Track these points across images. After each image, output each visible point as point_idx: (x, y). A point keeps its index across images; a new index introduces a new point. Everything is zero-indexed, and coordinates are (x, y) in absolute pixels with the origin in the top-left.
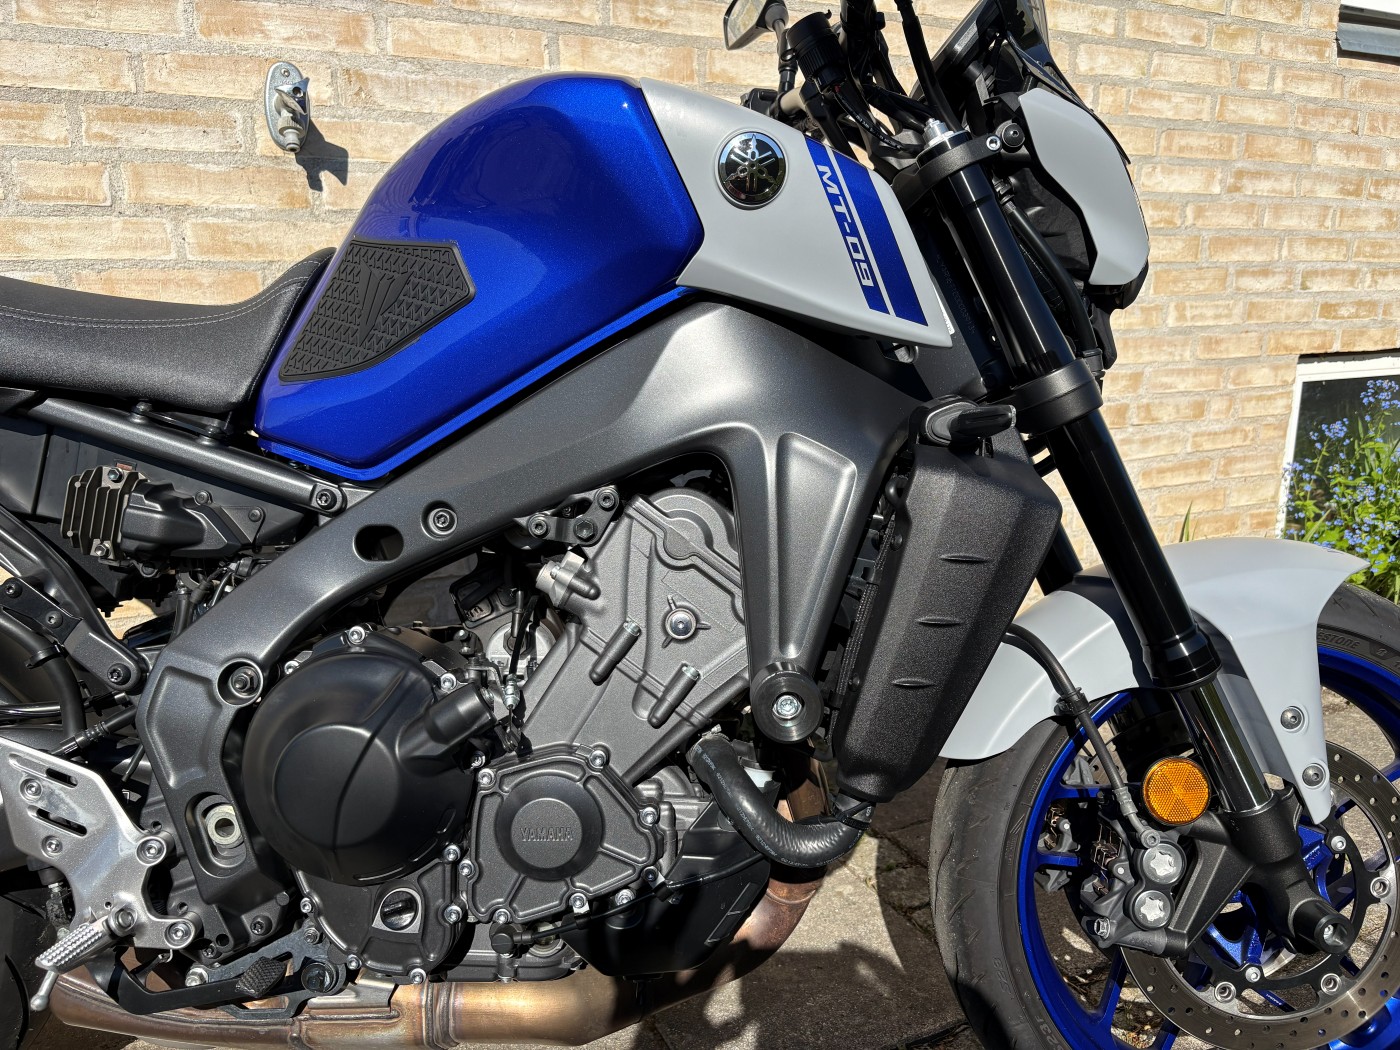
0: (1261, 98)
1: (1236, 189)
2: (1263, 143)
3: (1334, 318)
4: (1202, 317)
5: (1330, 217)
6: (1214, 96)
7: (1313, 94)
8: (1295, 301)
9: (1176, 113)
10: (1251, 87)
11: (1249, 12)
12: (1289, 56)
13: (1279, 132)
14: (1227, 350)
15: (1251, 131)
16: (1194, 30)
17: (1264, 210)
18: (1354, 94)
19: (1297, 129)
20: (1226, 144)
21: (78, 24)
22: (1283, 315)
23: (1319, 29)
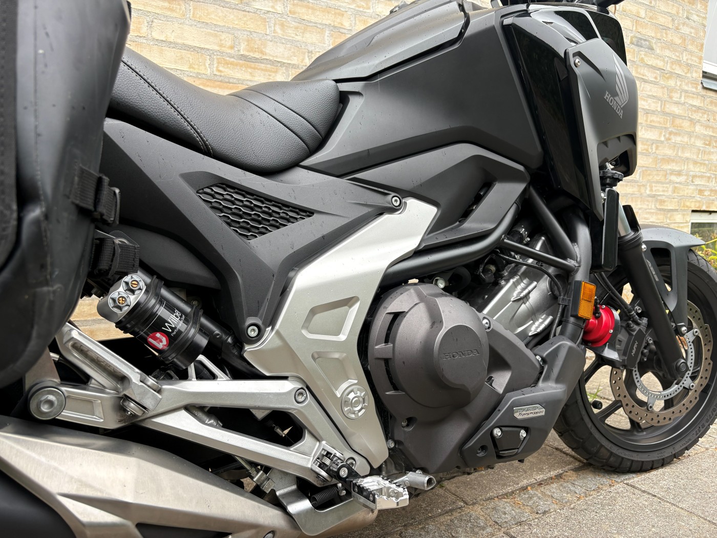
0: (677, 103)
1: (670, 139)
2: (678, 121)
3: (703, 196)
4: (658, 191)
5: (700, 154)
6: (662, 101)
7: (694, 104)
8: (690, 187)
9: (649, 107)
10: (674, 99)
11: (673, 70)
12: (686, 88)
13: (683, 118)
14: (667, 205)
15: (675, 116)
16: (655, 75)
17: (678, 149)
18: (707, 105)
19: (689, 117)
20: (665, 120)
21: (293, 37)
22: (686, 193)
23: (696, 78)
